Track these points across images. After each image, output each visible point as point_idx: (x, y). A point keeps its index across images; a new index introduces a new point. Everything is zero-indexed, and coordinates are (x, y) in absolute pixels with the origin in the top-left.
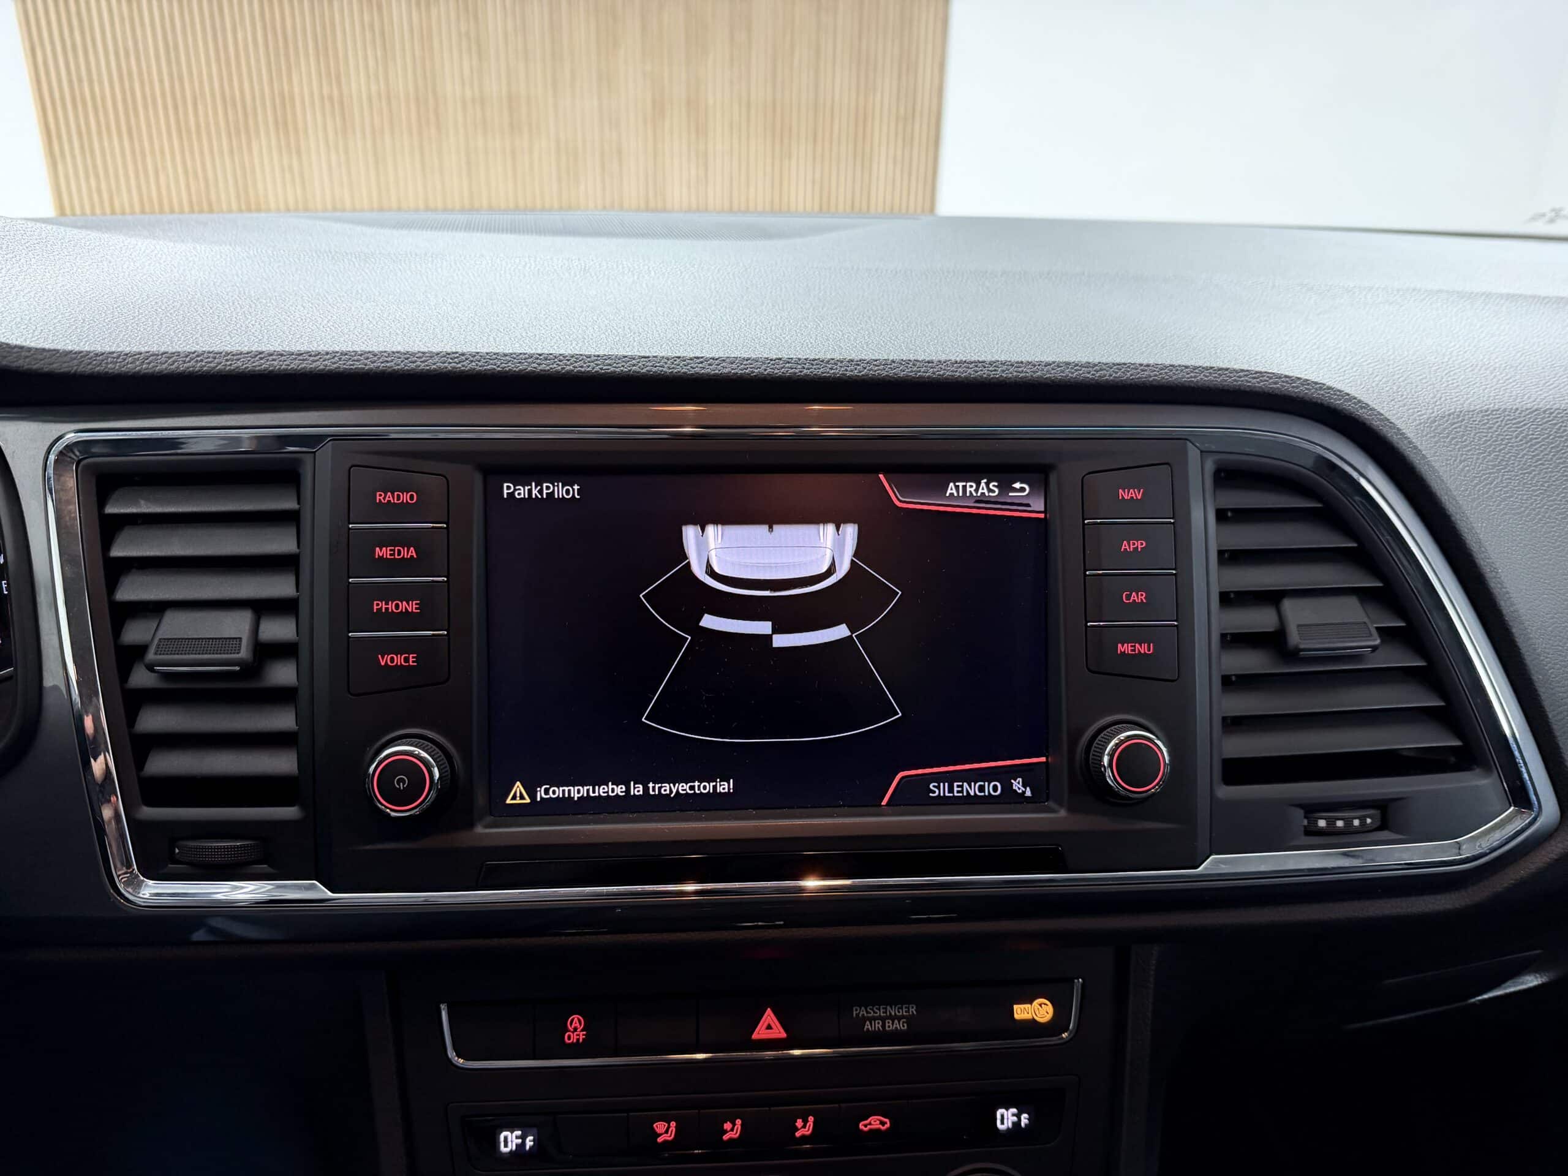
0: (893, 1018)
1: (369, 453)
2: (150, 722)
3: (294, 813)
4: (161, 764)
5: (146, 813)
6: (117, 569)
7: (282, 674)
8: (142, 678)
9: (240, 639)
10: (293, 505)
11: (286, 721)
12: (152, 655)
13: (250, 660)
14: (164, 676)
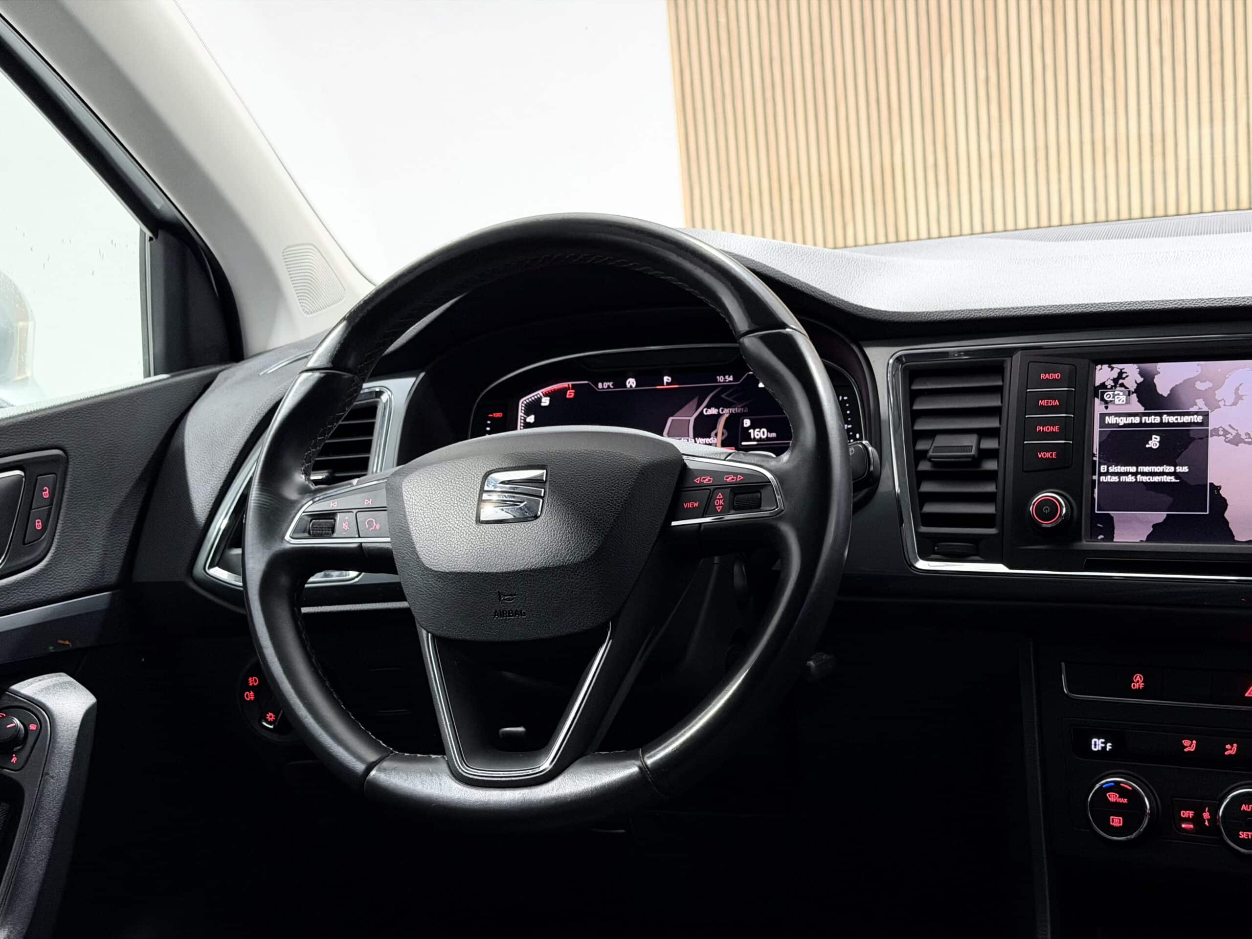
1: (1039, 355)
2: (927, 487)
3: (993, 531)
4: (930, 508)
5: (924, 529)
6: (915, 415)
7: (990, 465)
8: (924, 466)
9: (972, 446)
10: (1000, 383)
11: (990, 488)
12: (931, 454)
13: (976, 456)
14: (935, 464)
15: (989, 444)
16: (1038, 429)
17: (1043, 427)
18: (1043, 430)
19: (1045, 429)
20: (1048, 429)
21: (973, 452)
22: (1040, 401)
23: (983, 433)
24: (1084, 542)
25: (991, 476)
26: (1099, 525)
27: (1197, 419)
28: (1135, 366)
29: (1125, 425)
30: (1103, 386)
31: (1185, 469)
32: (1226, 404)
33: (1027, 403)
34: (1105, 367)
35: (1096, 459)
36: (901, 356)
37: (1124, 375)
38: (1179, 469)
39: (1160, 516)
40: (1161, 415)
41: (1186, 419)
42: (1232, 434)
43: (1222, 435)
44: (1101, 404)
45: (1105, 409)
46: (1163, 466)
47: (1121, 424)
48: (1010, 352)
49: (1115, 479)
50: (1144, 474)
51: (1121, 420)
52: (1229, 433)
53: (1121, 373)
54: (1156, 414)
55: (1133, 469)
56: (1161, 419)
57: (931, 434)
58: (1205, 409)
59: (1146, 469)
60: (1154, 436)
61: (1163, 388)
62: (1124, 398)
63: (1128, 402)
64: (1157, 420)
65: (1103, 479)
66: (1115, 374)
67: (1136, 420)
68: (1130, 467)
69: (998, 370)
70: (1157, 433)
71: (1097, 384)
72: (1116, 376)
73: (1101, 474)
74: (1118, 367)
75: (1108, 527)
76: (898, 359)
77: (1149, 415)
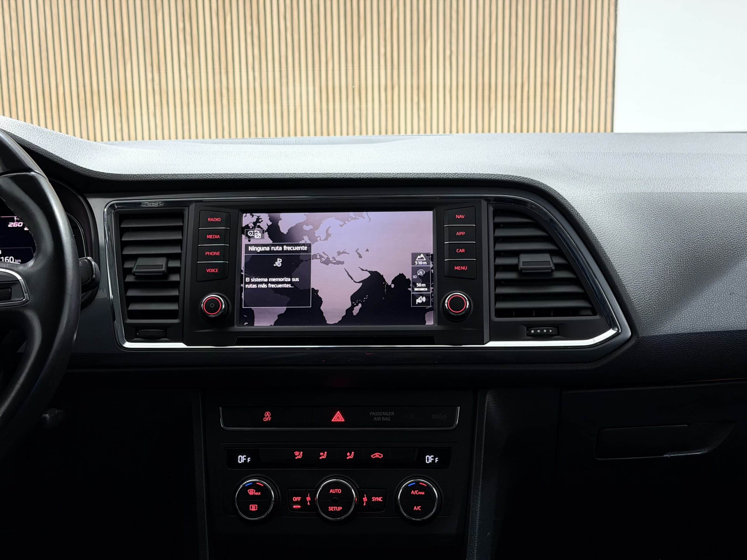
0: (385, 416)
1: (207, 206)
2: (131, 293)
3: (176, 321)
4: (134, 307)
5: (129, 321)
6: (124, 245)
7: (175, 278)
8: (130, 279)
9: (163, 265)
10: (181, 224)
11: (175, 293)
12: (134, 270)
13: (166, 271)
14: (137, 277)
15: (174, 264)
16: (206, 254)
17: (210, 253)
18: (210, 254)
19: (211, 253)
20: (213, 253)
21: (164, 269)
22: (208, 236)
23: (170, 257)
24: (236, 327)
25: (175, 285)
26: (245, 316)
27: (304, 248)
28: (267, 215)
29: (261, 252)
30: (247, 227)
31: (297, 280)
32: (321, 239)
33: (199, 237)
34: (248, 215)
35: (243, 273)
36: (113, 204)
37: (260, 220)
38: (294, 280)
39: (282, 309)
40: (282, 246)
41: (298, 248)
42: (324, 258)
43: (319, 259)
44: (246, 238)
45: (248, 242)
46: (284, 278)
47: (259, 251)
48: (187, 204)
49: (254, 286)
50: (272, 283)
51: (259, 249)
52: (323, 257)
53: (258, 219)
54: (279, 245)
55: (266, 280)
56: (283, 248)
57: (135, 257)
58: (309, 242)
59: (274, 280)
60: (278, 259)
61: (284, 229)
62: (260, 235)
63: (262, 237)
64: (281, 249)
65: (247, 286)
66: (254, 219)
67: (268, 249)
68: (264, 279)
69: (180, 215)
70: (280, 257)
71: (244, 225)
72: (255, 221)
73: (246, 283)
74: (256, 215)
75: (250, 317)
76: (112, 206)
77: (275, 246)
